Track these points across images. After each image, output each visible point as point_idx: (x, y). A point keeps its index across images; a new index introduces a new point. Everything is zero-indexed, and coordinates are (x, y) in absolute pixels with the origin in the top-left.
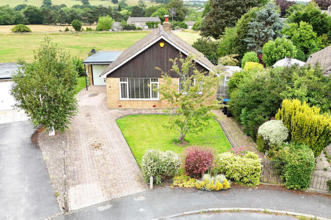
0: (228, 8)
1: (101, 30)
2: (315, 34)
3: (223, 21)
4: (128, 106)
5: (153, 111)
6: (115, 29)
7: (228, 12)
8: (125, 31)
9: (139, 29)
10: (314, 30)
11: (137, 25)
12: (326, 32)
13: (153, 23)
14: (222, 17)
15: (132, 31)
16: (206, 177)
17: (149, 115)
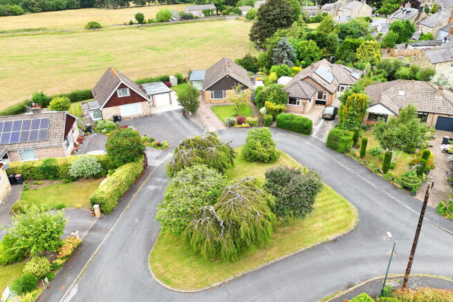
0: (268, 21)
1: (162, 21)
2: (318, 48)
3: (266, 30)
4: (214, 102)
5: (224, 104)
6: (174, 19)
7: (269, 24)
8: (184, 21)
9: (197, 18)
10: (318, 45)
11: (195, 14)
12: (325, 46)
13: (209, 11)
14: (265, 28)
15: (190, 21)
16: (243, 124)
17: (223, 106)
